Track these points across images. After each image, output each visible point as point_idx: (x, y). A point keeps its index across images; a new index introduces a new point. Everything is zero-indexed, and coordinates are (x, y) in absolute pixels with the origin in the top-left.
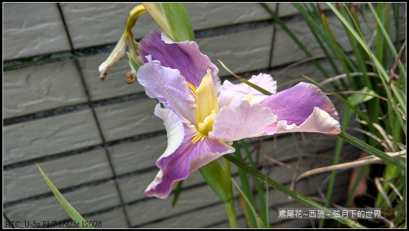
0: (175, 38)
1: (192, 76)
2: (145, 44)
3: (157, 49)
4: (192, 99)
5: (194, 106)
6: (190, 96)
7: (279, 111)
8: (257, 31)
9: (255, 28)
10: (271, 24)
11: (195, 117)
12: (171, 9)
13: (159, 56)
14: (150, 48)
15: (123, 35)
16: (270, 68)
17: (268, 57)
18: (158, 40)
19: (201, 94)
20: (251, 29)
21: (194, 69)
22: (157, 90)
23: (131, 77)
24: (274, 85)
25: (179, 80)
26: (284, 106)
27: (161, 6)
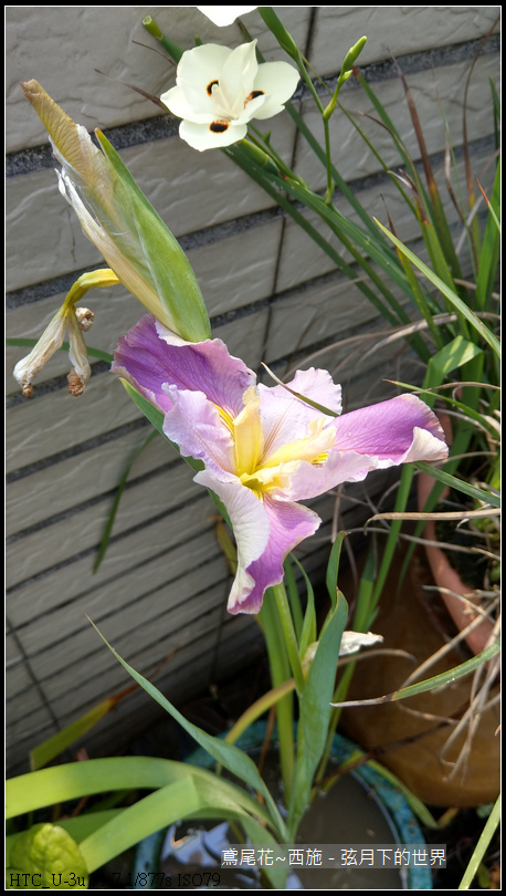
0: (181, 331)
2: (126, 344)
3: (148, 350)
4: (226, 434)
5: (231, 444)
6: (223, 429)
7: (356, 433)
8: (250, 232)
9: (247, 227)
10: (276, 214)
11: (232, 460)
12: (173, 285)
13: (151, 361)
14: (135, 349)
15: (60, 313)
16: (274, 297)
17: (270, 278)
18: (149, 335)
19: (242, 426)
20: (239, 230)
21: (214, 376)
22: (191, 442)
23: (79, 383)
24: (338, 392)
25: (207, 409)
26: (365, 426)
27: (156, 282)
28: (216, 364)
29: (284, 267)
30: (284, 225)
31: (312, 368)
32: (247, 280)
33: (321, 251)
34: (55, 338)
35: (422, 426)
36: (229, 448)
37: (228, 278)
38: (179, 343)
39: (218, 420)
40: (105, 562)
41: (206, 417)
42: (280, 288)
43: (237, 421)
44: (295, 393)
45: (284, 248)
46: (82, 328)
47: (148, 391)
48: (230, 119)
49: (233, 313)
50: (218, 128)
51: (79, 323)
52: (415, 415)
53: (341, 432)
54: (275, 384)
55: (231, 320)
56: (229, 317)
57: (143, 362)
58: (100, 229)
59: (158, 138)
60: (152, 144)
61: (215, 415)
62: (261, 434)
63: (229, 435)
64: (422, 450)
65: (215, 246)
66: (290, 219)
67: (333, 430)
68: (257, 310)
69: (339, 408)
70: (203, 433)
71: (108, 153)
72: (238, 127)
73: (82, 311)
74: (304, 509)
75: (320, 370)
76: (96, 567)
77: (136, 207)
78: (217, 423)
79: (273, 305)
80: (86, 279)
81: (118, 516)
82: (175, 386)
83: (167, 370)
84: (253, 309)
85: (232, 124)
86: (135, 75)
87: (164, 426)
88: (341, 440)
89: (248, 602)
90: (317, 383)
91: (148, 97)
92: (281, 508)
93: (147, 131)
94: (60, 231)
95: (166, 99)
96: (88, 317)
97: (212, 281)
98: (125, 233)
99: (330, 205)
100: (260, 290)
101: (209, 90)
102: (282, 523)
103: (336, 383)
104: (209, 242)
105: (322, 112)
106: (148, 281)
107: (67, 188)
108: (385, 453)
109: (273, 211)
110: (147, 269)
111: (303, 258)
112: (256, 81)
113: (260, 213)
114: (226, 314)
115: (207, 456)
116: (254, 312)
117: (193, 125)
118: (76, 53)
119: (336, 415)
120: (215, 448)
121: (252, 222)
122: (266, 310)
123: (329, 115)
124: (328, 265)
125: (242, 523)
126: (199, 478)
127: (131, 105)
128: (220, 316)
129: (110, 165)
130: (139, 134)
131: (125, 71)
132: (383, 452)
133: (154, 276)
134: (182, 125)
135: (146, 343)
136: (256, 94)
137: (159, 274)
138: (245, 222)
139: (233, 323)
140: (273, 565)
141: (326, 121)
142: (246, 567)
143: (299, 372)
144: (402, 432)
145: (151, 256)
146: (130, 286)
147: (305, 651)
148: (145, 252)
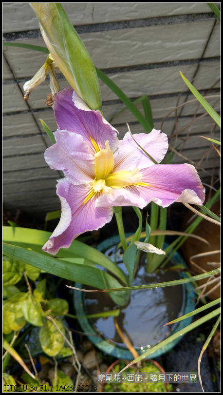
2: (58, 97)
3: (69, 103)
4: (92, 158)
6: (90, 155)
7: (160, 177)
8: (194, 23)
12: (82, 77)
13: (70, 108)
15: (44, 66)
16: (202, 59)
18: (70, 96)
19: (98, 158)
20: (188, 21)
22: (60, 163)
23: (51, 100)
24: (166, 149)
26: (165, 176)
27: (72, 73)
29: (210, 46)
30: (215, 24)
32: (187, 47)
34: (41, 77)
36: (92, 165)
37: (176, 44)
41: (81, 148)
42: (206, 56)
43: (96, 155)
44: (139, 146)
45: (212, 36)
52: (192, 180)
55: (175, 65)
56: (175, 63)
57: (66, 108)
65: (172, 26)
68: (190, 64)
69: (160, 159)
70: (74, 157)
75: (163, 134)
77: (66, 32)
79: (201, 63)
83: (77, 115)
84: (189, 62)
90: (158, 141)
97: (167, 44)
98: (57, 45)
100: (195, 54)
102: (96, 213)
104: (169, 23)
109: (210, 15)
110: (68, 65)
114: (173, 62)
115: (69, 171)
116: (189, 64)
122: (196, 65)
128: (170, 62)
133: (71, 69)
135: (67, 99)
137: (75, 70)
139: (176, 67)
143: (154, 130)
144: (184, 184)
145: (71, 60)
148: (68, 57)
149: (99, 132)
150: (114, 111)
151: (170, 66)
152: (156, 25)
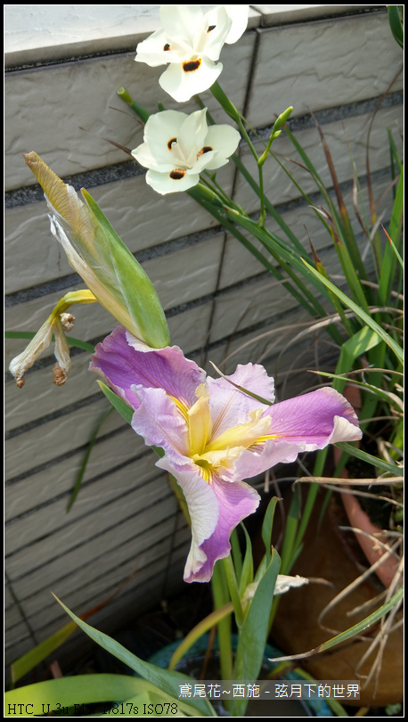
0: (146, 339)
1: (171, 384)
3: (119, 354)
4: (182, 422)
5: (186, 429)
6: (179, 418)
7: (287, 419)
8: (199, 245)
9: (197, 241)
10: (220, 231)
11: (187, 442)
12: (140, 304)
13: (122, 362)
14: (110, 353)
15: (48, 321)
16: (217, 293)
17: (214, 278)
18: (120, 342)
19: (195, 416)
20: (191, 244)
21: (172, 373)
22: (154, 433)
23: (62, 375)
24: (271, 383)
25: (167, 402)
26: (294, 414)
27: (127, 302)
28: (174, 364)
29: (225, 270)
30: (226, 239)
31: (251, 364)
32: (196, 280)
33: (254, 258)
34: (44, 340)
35: (341, 414)
36: (184, 433)
37: (181, 280)
38: (144, 349)
39: (175, 411)
40: (77, 503)
41: (166, 410)
42: (222, 286)
43: (191, 411)
44: (237, 386)
45: (225, 256)
46: (64, 329)
47: (119, 388)
48: (186, 168)
49: (185, 306)
50: (176, 176)
51: (63, 326)
52: (335, 405)
53: (275, 417)
54: (220, 376)
55: (183, 311)
56: (181, 309)
57: (115, 363)
58: (83, 262)
59: (128, 177)
60: (123, 181)
61: (172, 407)
62: (211, 420)
63: (184, 422)
64: (341, 434)
65: (171, 255)
66: (230, 235)
67: (268, 419)
68: (204, 303)
69: (272, 397)
70: (163, 423)
71: (90, 205)
72: (192, 176)
73: (66, 316)
74: (246, 486)
75: (256, 365)
76: (69, 507)
77: (112, 246)
78: (175, 412)
79: (216, 298)
80: (71, 296)
81: (89, 466)
82: (141, 386)
83: (134, 369)
85: (188, 173)
86: (111, 131)
87: (132, 422)
88: (276, 424)
89: (202, 572)
90: (255, 377)
91: (120, 147)
92: (227, 486)
93: (119, 172)
94: (48, 248)
95: (136, 153)
96: (70, 320)
97: (169, 282)
98: (103, 267)
99: (263, 228)
100: (206, 287)
101: (170, 146)
102: (228, 499)
103: (269, 375)
104: (166, 253)
105: (257, 160)
106: (121, 302)
107: (57, 229)
108: (311, 435)
109: (217, 229)
110: (120, 293)
111: (240, 263)
112: (206, 140)
113: (207, 230)
114: (179, 306)
115: (166, 444)
116: (201, 304)
117: (156, 174)
118: (65, 115)
119: (270, 404)
120: (172, 434)
121: (201, 236)
122: (211, 302)
123: (263, 162)
124: (260, 268)
125: (196, 505)
126: (160, 464)
127: (107, 153)
128: (175, 308)
129: (92, 215)
130: (113, 174)
131: (103, 128)
132: (309, 434)
133: (125, 298)
134: (148, 172)
135: (118, 349)
136: (206, 150)
137: (130, 297)
138: (194, 238)
139: (185, 313)
140: (221, 538)
141: (260, 166)
142: (200, 544)
143: (239, 366)
144: (326, 418)
145: (124, 283)
146: (105, 305)
147: (244, 591)
148: (119, 280)
149: (174, 384)
150: (100, 411)
151: (176, 314)
152: (149, 258)
